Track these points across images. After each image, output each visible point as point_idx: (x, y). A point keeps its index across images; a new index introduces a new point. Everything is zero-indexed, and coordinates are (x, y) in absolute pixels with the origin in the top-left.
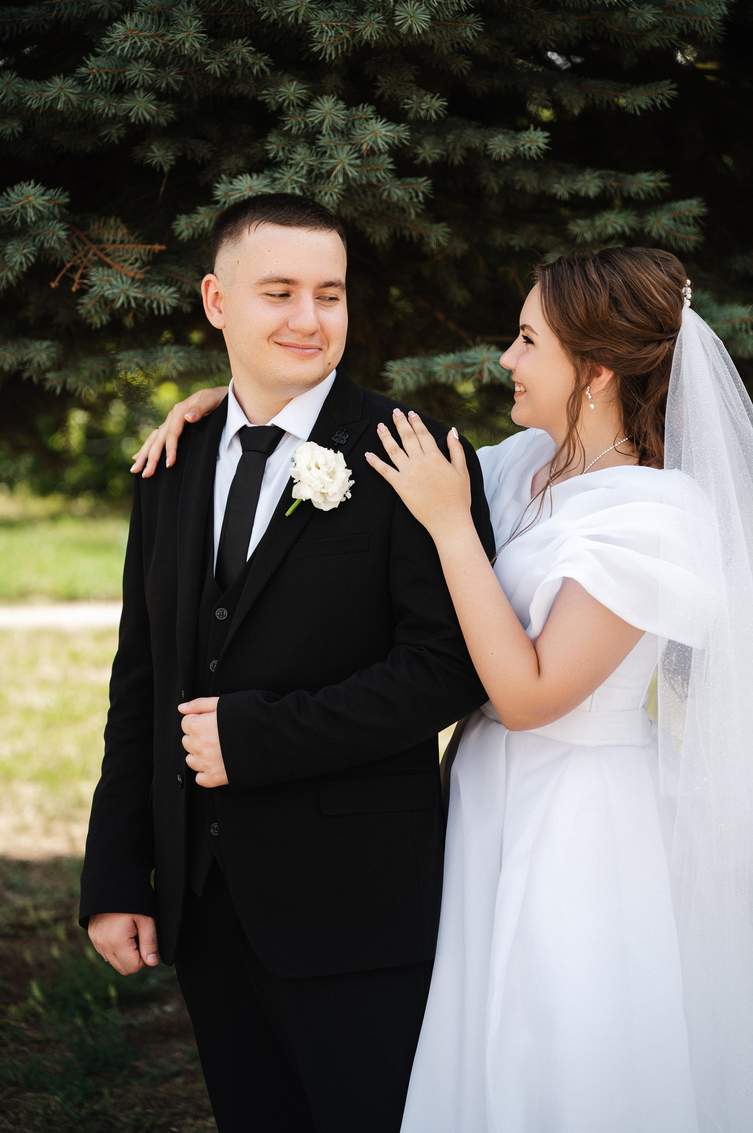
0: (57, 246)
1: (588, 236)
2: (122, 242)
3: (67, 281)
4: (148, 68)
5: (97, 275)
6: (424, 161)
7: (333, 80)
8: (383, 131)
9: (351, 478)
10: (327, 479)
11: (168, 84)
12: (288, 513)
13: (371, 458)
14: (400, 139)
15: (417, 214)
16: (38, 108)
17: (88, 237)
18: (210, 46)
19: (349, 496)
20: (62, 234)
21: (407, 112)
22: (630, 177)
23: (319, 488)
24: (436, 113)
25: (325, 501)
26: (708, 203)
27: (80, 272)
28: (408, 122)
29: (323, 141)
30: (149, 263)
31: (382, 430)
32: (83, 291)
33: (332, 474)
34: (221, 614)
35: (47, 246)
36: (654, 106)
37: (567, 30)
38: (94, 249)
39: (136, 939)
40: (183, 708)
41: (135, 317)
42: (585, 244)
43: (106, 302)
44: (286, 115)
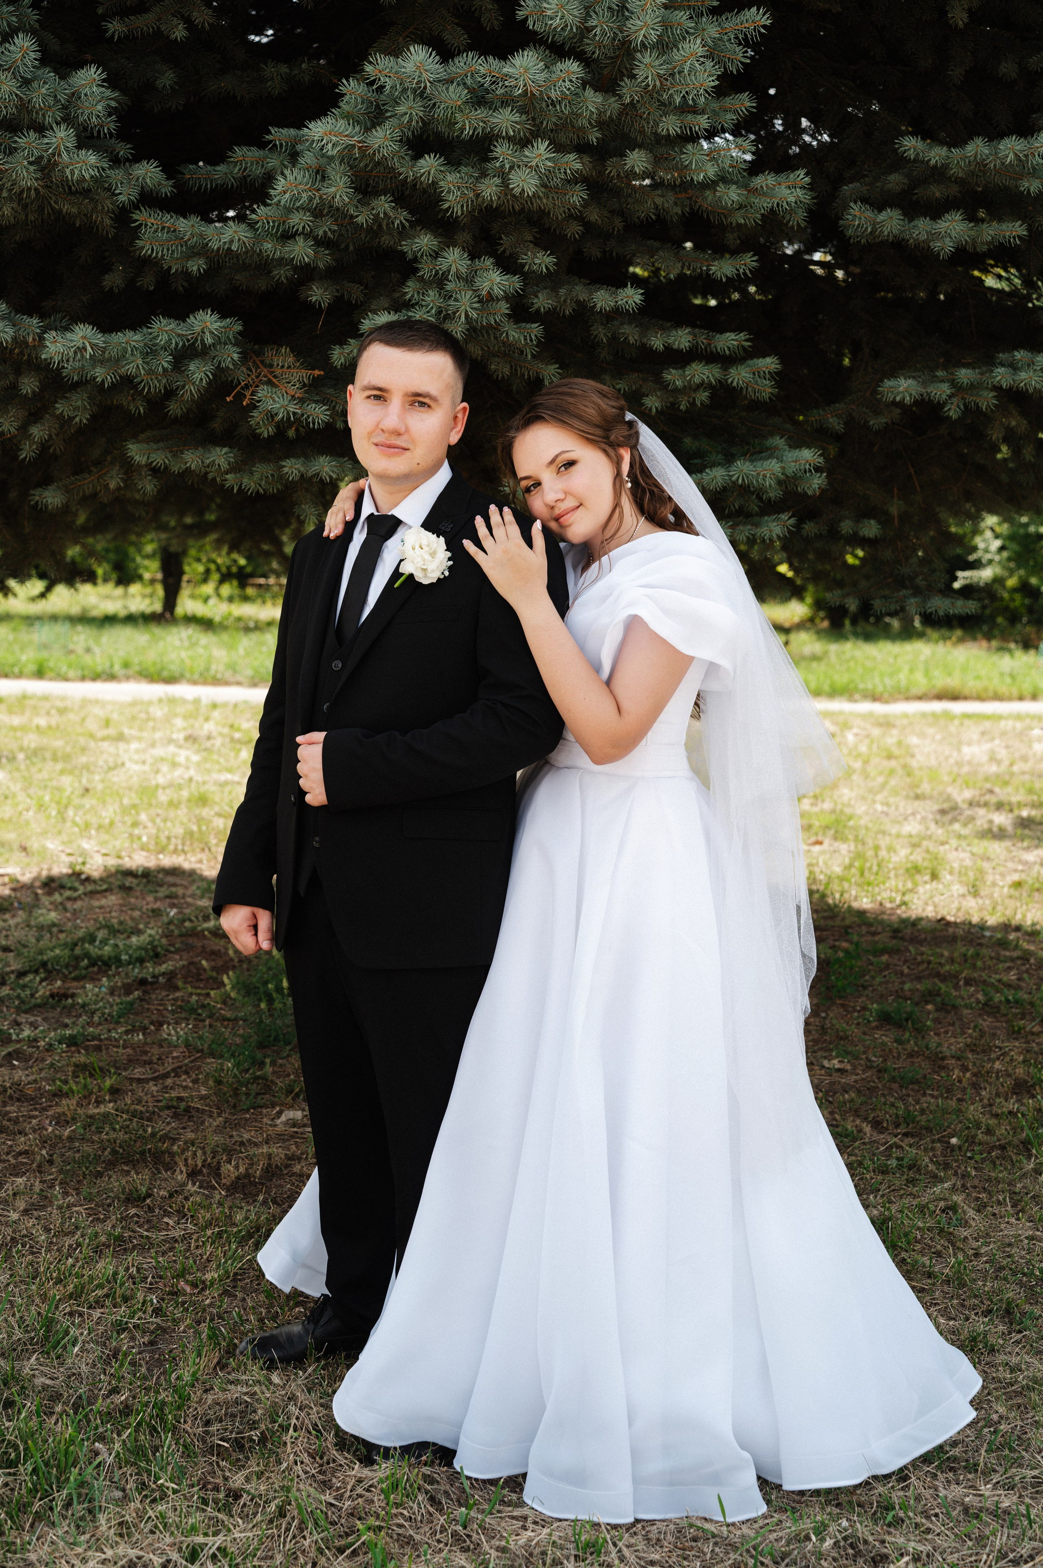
0: (231, 366)
1: (679, 383)
2: (289, 367)
3: (240, 396)
4: (307, 217)
5: (263, 392)
6: (538, 310)
7: (464, 237)
8: (498, 279)
9: (450, 559)
10: (427, 557)
11: (325, 232)
12: (396, 585)
13: (468, 544)
14: (514, 288)
15: (533, 356)
16: (219, 249)
17: (262, 362)
18: (358, 201)
19: (447, 573)
20: (236, 356)
21: (523, 265)
22: (718, 336)
23: (420, 564)
24: (547, 267)
25: (425, 576)
26: (782, 361)
27: (251, 390)
28: (523, 274)
29: (450, 286)
30: (310, 385)
31: (479, 521)
32: (253, 406)
33: (433, 554)
34: (337, 665)
35: (223, 365)
36: (738, 275)
37: (666, 205)
38: (265, 371)
39: (255, 927)
40: (299, 739)
41: (297, 430)
42: (676, 390)
43: (271, 415)
44: (421, 263)
